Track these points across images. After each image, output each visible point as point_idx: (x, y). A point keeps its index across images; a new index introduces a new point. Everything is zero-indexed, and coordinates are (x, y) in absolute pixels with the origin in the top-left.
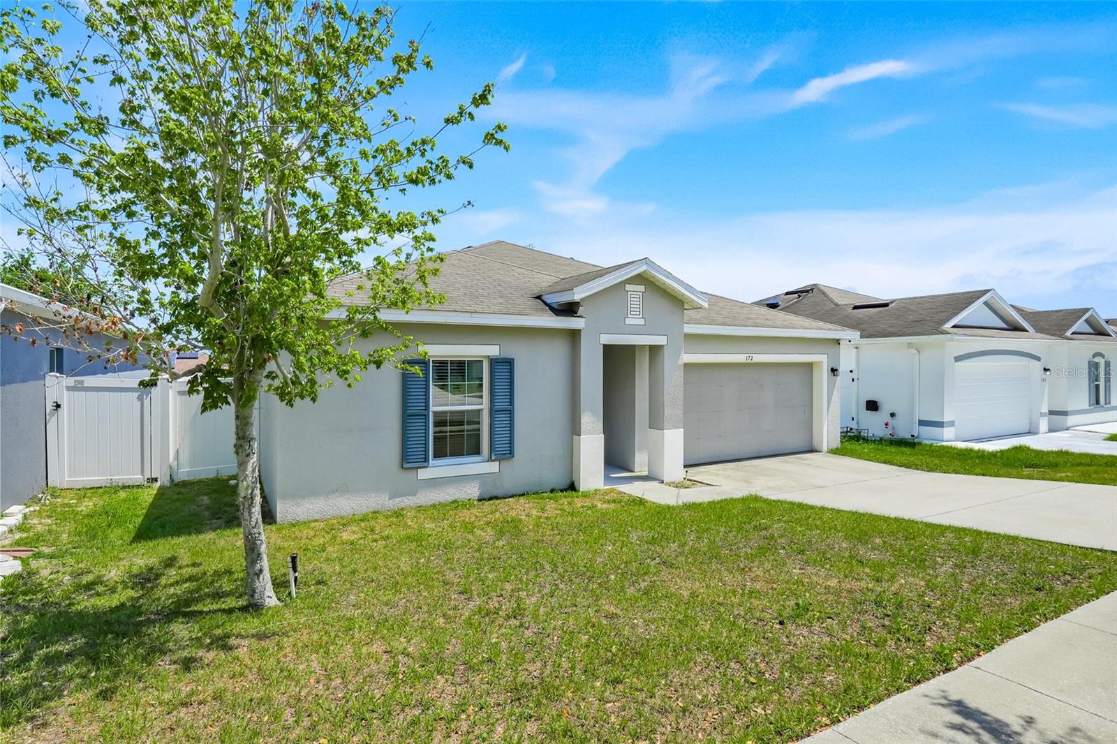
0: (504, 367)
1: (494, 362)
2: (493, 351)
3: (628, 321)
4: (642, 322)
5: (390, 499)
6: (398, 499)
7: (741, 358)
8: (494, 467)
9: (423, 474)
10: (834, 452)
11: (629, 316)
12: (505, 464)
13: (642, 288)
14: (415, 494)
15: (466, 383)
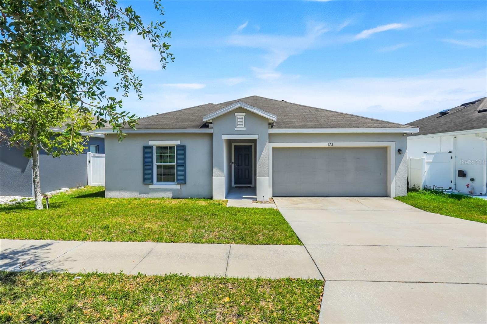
0: (182, 148)
1: (178, 147)
2: (178, 143)
3: (236, 129)
4: (245, 129)
5: (140, 194)
6: (142, 195)
7: (325, 145)
8: (179, 187)
9: (151, 187)
10: (398, 198)
11: (237, 126)
12: (183, 186)
13: (244, 114)
14: (148, 193)
15: (169, 155)
